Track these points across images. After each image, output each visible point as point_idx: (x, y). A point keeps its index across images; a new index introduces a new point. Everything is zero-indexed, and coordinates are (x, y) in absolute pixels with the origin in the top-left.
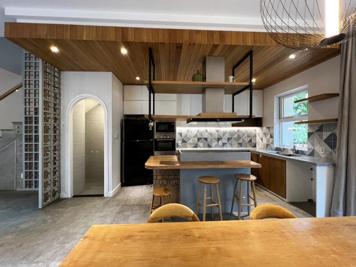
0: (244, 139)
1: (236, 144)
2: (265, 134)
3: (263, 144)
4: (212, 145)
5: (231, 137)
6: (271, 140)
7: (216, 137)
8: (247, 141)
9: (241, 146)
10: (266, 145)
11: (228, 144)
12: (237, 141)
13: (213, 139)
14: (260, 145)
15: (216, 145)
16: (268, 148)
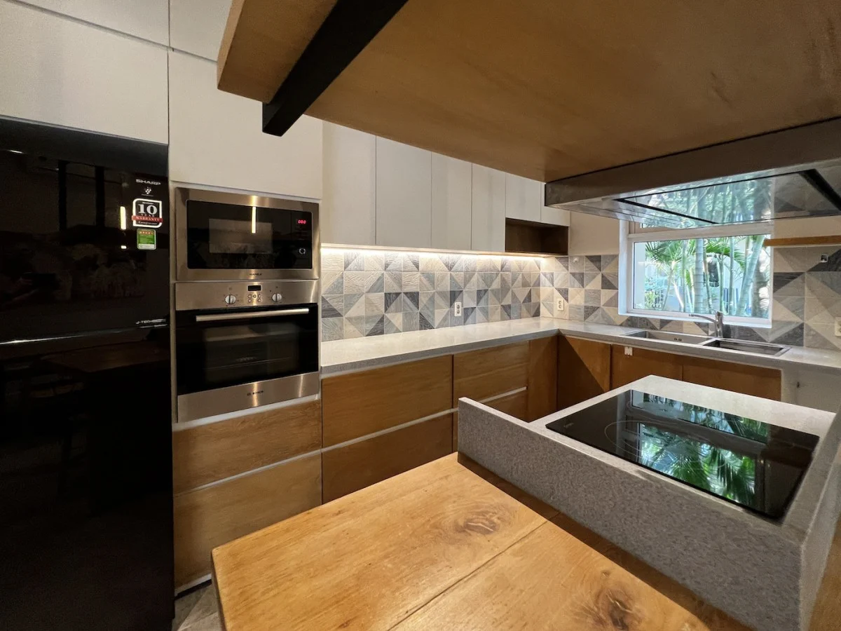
1: (497, 308)
2: (581, 278)
3: (571, 307)
4: (433, 320)
5: (486, 288)
6: (606, 295)
7: (447, 286)
8: (521, 299)
9: (509, 315)
10: (583, 310)
11: (477, 311)
12: (500, 300)
13: (436, 296)
14: (559, 309)
15: (445, 319)
16: (592, 317)
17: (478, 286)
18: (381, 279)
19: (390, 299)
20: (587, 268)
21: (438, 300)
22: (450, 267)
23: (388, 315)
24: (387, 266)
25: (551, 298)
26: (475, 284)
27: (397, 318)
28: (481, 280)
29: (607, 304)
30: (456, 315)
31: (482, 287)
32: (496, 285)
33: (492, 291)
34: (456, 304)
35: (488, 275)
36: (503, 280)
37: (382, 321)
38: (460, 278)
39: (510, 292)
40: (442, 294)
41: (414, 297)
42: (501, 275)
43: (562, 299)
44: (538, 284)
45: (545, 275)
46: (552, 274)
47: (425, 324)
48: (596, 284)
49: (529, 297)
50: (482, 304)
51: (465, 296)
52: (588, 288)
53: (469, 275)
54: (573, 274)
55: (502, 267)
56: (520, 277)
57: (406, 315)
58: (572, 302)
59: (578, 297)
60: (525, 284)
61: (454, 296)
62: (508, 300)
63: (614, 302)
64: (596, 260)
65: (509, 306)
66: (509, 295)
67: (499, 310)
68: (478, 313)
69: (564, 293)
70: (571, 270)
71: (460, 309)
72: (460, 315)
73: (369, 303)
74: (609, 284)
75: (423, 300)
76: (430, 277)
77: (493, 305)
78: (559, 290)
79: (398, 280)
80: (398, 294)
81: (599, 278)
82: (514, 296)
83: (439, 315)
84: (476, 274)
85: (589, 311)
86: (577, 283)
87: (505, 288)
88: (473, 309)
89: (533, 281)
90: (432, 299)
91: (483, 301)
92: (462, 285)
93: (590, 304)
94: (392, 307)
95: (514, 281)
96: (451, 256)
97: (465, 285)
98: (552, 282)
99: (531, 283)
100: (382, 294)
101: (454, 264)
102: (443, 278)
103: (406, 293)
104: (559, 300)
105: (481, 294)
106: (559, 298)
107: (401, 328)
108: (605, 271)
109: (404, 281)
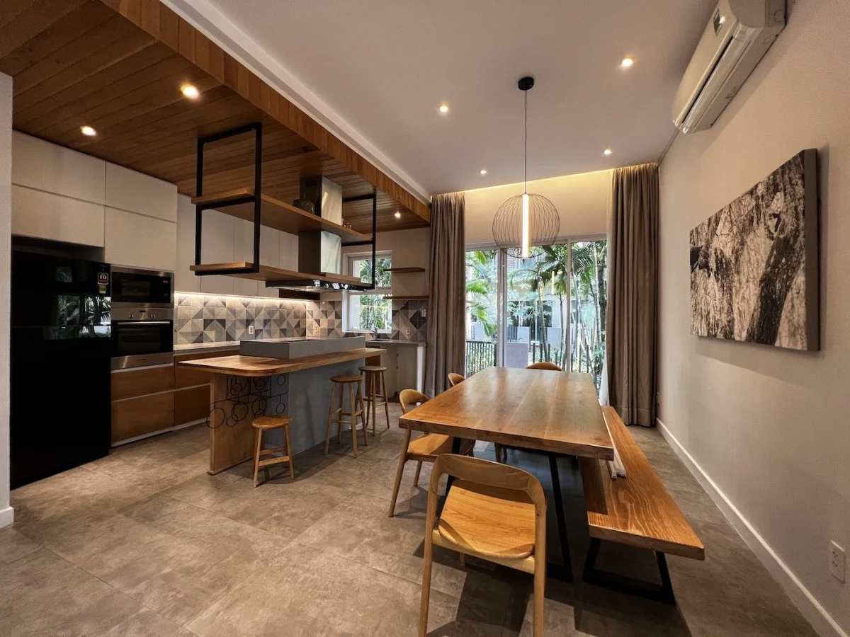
0: (290, 321)
1: (277, 331)
2: (326, 314)
3: (321, 329)
4: (235, 336)
5: (270, 318)
6: (337, 321)
7: (244, 316)
8: (293, 325)
9: (285, 334)
10: (327, 331)
11: (264, 331)
12: (279, 326)
13: (237, 322)
14: (316, 331)
15: (242, 335)
16: (331, 334)
17: (264, 317)
18: (201, 311)
19: (207, 323)
20: (329, 308)
21: (238, 324)
22: (246, 305)
23: (205, 332)
24: (205, 303)
25: (312, 324)
26: (262, 316)
27: (211, 334)
28: (266, 314)
29: (337, 327)
30: (250, 333)
31: (267, 317)
32: (276, 316)
33: (274, 320)
34: (250, 327)
35: (271, 311)
36: (281, 314)
37: (202, 335)
38: (252, 312)
39: (286, 321)
40: (241, 321)
41: (222, 322)
42: (280, 311)
44: (305, 316)
45: (308, 312)
46: (312, 311)
47: (229, 338)
48: (332, 317)
49: (298, 325)
50: (267, 327)
51: (256, 323)
52: (329, 318)
53: (258, 310)
54: (323, 311)
55: (281, 306)
56: (293, 313)
57: (217, 332)
58: (322, 327)
59: (325, 324)
60: (296, 317)
61: (248, 322)
62: (284, 326)
63: (340, 326)
64: (332, 303)
65: (285, 329)
66: (285, 323)
68: (264, 333)
69: (318, 322)
70: (321, 308)
71: (253, 330)
72: (252, 333)
73: (193, 324)
74: (338, 316)
75: (228, 324)
76: (233, 311)
77: (275, 328)
78: (315, 320)
79: (212, 312)
80: (212, 320)
81: (334, 313)
82: (288, 324)
83: (239, 333)
84: (263, 310)
85: (330, 331)
86: (324, 316)
87: (282, 319)
88: (261, 330)
89: (301, 315)
90: (234, 324)
92: (254, 316)
93: (331, 327)
94: (209, 327)
95: (288, 314)
96: (246, 299)
97: (256, 316)
98: (312, 315)
99: (300, 317)
100: (202, 319)
101: (248, 304)
102: (241, 311)
103: (217, 320)
105: (266, 322)
106: (316, 325)
107: (214, 339)
108: (337, 309)
109: (216, 312)
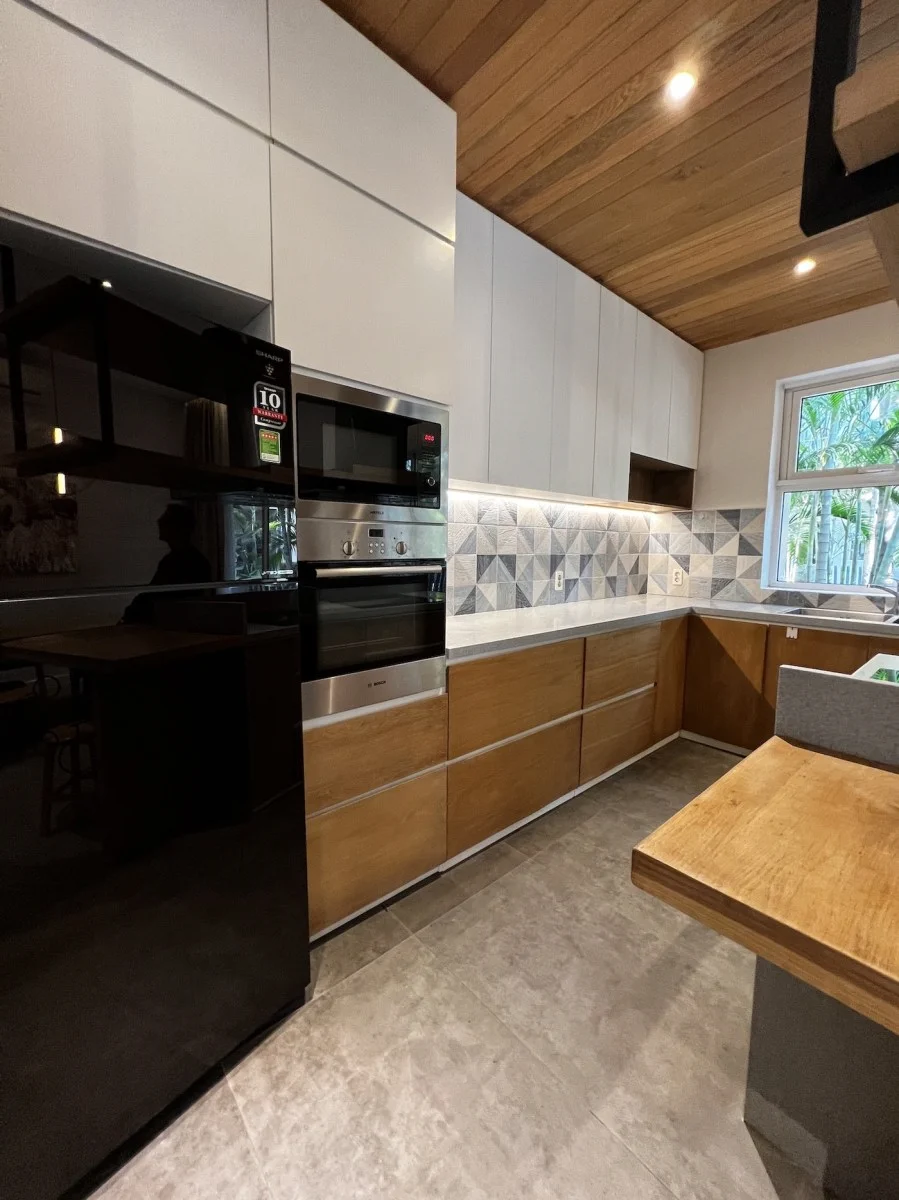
0: (622, 559)
1: (602, 581)
2: (709, 541)
3: (692, 579)
4: (531, 593)
5: (590, 553)
6: (744, 562)
7: (546, 549)
8: (628, 567)
9: (614, 591)
10: (709, 584)
11: (580, 583)
12: (605, 570)
13: (536, 561)
14: (674, 583)
15: (544, 594)
16: (721, 593)
17: (582, 551)
18: (473, 535)
19: (483, 563)
20: (719, 526)
22: (551, 522)
24: (480, 516)
25: (665, 564)
26: (579, 547)
27: (489, 591)
28: (585, 541)
29: (745, 575)
30: (557, 588)
31: (587, 551)
32: (601, 549)
33: (597, 556)
34: (558, 573)
35: (593, 535)
36: (610, 544)
37: (473, 594)
38: (562, 538)
39: (616, 561)
40: (541, 558)
41: (510, 561)
42: (608, 536)
43: (681, 570)
44: (646, 549)
45: (656, 536)
46: (667, 536)
47: (522, 601)
48: (730, 548)
49: (635, 569)
50: (586, 574)
51: (567, 563)
52: (718, 553)
53: (572, 532)
54: (698, 536)
55: (609, 524)
56: (628, 540)
57: (500, 587)
58: (694, 573)
59: (704, 567)
60: (633, 550)
61: (555, 562)
62: (613, 572)
63: (754, 572)
64: (732, 516)
65: (615, 578)
66: (615, 564)
67: (603, 584)
68: (581, 588)
69: (684, 562)
70: (695, 530)
71: (562, 581)
72: (561, 588)
73: (459, 568)
75: (520, 566)
76: (529, 535)
77: (598, 576)
78: (675, 557)
79: (492, 538)
80: (492, 557)
81: (735, 541)
82: (620, 565)
83: (538, 587)
84: (580, 533)
85: (718, 585)
86: (703, 548)
87: (610, 555)
88: (576, 580)
89: (641, 545)
90: (530, 566)
91: (586, 570)
92: (565, 548)
93: (720, 575)
94: (485, 577)
95: (621, 544)
96: (553, 505)
97: (568, 548)
98: (666, 546)
99: (639, 548)
100: (474, 556)
101: (556, 516)
102: (543, 535)
103: (501, 557)
104: (675, 570)
105: (585, 560)
106: (675, 568)
107: (494, 606)
108: (746, 531)
109: (500, 538)
